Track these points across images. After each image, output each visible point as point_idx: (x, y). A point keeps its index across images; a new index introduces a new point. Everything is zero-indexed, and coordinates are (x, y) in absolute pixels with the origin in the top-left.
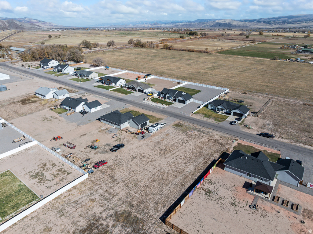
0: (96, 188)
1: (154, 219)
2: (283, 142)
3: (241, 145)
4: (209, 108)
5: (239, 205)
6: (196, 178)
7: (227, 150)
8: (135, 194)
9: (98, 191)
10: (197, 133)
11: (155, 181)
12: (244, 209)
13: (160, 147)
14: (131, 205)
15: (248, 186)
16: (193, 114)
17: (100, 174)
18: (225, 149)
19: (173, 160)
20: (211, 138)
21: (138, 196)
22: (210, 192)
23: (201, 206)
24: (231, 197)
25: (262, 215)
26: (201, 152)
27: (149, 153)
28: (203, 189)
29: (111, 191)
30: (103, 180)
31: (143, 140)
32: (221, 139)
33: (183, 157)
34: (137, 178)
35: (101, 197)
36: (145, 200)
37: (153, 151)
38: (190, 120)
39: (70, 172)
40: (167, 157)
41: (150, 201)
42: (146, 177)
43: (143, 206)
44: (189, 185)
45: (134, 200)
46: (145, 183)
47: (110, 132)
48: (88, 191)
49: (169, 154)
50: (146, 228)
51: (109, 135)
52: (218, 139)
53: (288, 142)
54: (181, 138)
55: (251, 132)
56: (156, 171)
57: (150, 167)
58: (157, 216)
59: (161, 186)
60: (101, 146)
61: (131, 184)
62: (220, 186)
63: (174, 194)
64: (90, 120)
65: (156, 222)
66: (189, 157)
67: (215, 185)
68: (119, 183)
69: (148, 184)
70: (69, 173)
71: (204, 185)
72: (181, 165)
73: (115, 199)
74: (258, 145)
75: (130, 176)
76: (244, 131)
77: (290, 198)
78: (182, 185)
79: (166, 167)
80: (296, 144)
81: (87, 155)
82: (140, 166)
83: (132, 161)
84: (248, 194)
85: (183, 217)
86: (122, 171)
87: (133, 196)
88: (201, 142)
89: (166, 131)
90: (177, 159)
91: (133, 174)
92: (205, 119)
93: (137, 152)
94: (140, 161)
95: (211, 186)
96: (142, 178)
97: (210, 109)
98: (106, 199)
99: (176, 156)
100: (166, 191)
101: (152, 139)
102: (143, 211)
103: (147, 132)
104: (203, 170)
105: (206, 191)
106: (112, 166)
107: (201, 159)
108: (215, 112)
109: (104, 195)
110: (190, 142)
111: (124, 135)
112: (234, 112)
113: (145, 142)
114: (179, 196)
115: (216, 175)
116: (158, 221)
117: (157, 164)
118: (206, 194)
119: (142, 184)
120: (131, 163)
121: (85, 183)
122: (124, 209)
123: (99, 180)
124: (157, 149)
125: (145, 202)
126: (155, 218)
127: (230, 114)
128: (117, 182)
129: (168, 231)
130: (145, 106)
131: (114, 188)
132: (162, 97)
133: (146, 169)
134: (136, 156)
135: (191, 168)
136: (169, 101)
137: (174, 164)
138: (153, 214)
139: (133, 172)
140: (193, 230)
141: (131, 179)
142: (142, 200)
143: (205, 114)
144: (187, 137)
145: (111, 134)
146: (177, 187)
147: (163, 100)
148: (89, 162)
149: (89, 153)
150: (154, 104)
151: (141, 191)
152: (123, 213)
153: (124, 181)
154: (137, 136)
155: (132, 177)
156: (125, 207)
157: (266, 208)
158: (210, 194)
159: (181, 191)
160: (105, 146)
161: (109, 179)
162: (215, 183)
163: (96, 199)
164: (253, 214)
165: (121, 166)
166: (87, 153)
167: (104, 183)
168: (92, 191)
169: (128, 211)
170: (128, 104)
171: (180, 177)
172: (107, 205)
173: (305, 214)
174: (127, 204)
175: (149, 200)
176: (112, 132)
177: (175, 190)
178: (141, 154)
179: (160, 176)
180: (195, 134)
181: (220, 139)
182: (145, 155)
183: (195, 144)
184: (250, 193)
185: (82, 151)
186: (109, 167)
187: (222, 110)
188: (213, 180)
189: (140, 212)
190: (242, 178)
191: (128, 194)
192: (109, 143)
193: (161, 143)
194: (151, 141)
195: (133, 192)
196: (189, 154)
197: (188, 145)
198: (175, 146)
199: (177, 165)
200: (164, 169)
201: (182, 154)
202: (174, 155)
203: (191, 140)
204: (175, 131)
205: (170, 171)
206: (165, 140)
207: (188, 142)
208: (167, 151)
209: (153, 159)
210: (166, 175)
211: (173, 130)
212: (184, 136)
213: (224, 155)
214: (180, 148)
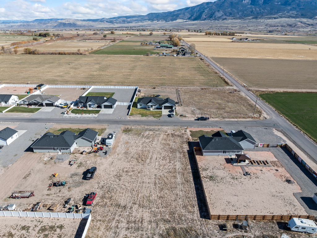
0: (113, 225)
1: (198, 221)
2: (216, 121)
3: (193, 131)
4: (138, 107)
5: (237, 177)
6: (191, 170)
7: (188, 139)
8: (159, 209)
9: (119, 226)
10: (151, 133)
11: (162, 189)
12: (243, 178)
13: (133, 157)
14: (167, 221)
15: (229, 161)
16: (130, 116)
17: (102, 209)
18: (186, 139)
19: (157, 163)
20: (167, 133)
21: (163, 210)
22: (211, 177)
23: (217, 191)
24: (228, 175)
25: (256, 177)
26: (171, 148)
27: (129, 165)
28: (205, 178)
29: (133, 219)
30: (112, 213)
31: (108, 156)
32: (175, 131)
33: (162, 157)
34: (143, 194)
35: (130, 230)
36: (172, 209)
37: (130, 162)
38: (133, 123)
39: (61, 225)
40: (149, 163)
41: (178, 208)
42: (151, 190)
43: (176, 215)
44: (192, 179)
45: (163, 215)
46: (156, 196)
47: (61, 161)
48: (108, 233)
49: (148, 159)
50: (200, 232)
51: (62, 164)
52: (172, 132)
53: (219, 120)
54: (143, 141)
55: (189, 120)
56: (153, 180)
57: (144, 178)
58: (196, 217)
59: (172, 191)
60: (66, 179)
61: (144, 203)
62: (213, 169)
63: (189, 192)
64: (16, 155)
65: (202, 223)
66: (166, 156)
67: (209, 170)
68: (131, 208)
69: (159, 195)
70: (61, 227)
71: (202, 174)
72: (168, 165)
73: (145, 224)
74: (204, 128)
75: (135, 195)
76: (184, 120)
77: (258, 159)
78: (187, 182)
79: (158, 173)
80: (225, 120)
81: (60, 195)
82: (134, 182)
83: (120, 181)
84: (235, 167)
85: (215, 206)
86: (121, 195)
87: (159, 212)
88: (163, 139)
89: (121, 140)
90: (159, 162)
91: (136, 192)
92: (144, 118)
93: (115, 170)
94: (128, 177)
95: (208, 172)
96: (148, 192)
97: (140, 108)
98: (138, 229)
99: (156, 159)
100: (181, 193)
101: (116, 152)
102: (181, 219)
103: (105, 147)
104: (189, 163)
105: (208, 177)
106: (105, 194)
107: (178, 154)
108: (146, 109)
109: (130, 227)
110: (154, 143)
111: (81, 158)
112: (164, 106)
113: (112, 157)
114: (195, 192)
115: (201, 162)
116: (202, 221)
117: (148, 173)
118: (210, 180)
119: (154, 197)
120: (121, 182)
121: (95, 227)
122: (164, 228)
123: (107, 215)
124: (132, 159)
125: (175, 211)
126: (197, 219)
127: (161, 109)
128: (129, 208)
129: (217, 223)
130: (72, 121)
131: (133, 214)
132: (80, 106)
133: (143, 182)
134: (118, 174)
135: (178, 165)
136: (93, 109)
137: (162, 167)
138: (192, 217)
139: (134, 190)
140: (231, 212)
141: (139, 198)
142: (170, 211)
143: (140, 114)
144: (147, 139)
145: (64, 162)
146: (185, 185)
147: (85, 109)
148: (72, 202)
149: (61, 193)
150: (78, 116)
151: (160, 204)
152: (167, 232)
153: (135, 204)
154: (97, 154)
155: (138, 195)
156: (163, 227)
157: (253, 171)
158: (213, 179)
159: (192, 187)
160: (71, 177)
161: (117, 209)
162: (208, 169)
163: (126, 235)
164: (251, 180)
165: (115, 190)
166: (58, 194)
167: (116, 215)
168: (113, 231)
169: (169, 227)
170: (48, 123)
171: (179, 176)
172: (144, 234)
173: (273, 164)
174: (162, 223)
175: (176, 208)
176: (64, 159)
177: (187, 188)
178: (122, 170)
179: (162, 183)
180: (150, 134)
182: (127, 169)
183: (159, 143)
184: (236, 166)
185: (48, 195)
186: (103, 197)
187: (152, 106)
188: (204, 166)
189: (180, 222)
190: (220, 157)
191: (152, 213)
192: (73, 172)
193: (130, 152)
194: (118, 154)
195: (155, 209)
196: (164, 153)
197: (155, 146)
198: (146, 151)
199: (165, 167)
200: (158, 175)
201: (159, 156)
202: (153, 159)
203: (153, 141)
204: (130, 137)
205: (166, 174)
206: (130, 148)
207: (153, 143)
208: (143, 158)
209: (139, 170)
210: (165, 179)
211: (127, 137)
212: (144, 139)
213: (190, 144)
214: (151, 150)
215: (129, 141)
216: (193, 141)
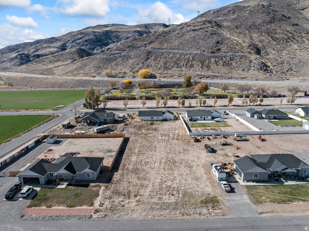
7: (106, 187)
18: (110, 188)
19: (154, 159)
20: (138, 198)
24: (94, 153)
26: (136, 174)
28: (115, 151)
32: (122, 203)
33: (149, 164)
40: (162, 159)
44: (126, 150)
49: (164, 161)
50: (133, 135)
52: (127, 201)
54: (175, 181)
56: (157, 149)
59: (143, 145)
62: (103, 156)
63: (131, 145)
66: (144, 166)
69: (152, 143)
78: (130, 149)
88: (146, 187)
90: (152, 160)
96: (160, 144)
99: (155, 162)
100: (138, 144)
102: (141, 137)
104: (122, 161)
107: (131, 168)
110: (159, 180)
114: (128, 145)
115: (110, 161)
117: (162, 153)
118: (112, 150)
133: (165, 148)
135: (134, 158)
137: (150, 156)
138: (135, 138)
144: (170, 186)
146: (133, 148)
151: (152, 140)
158: (109, 151)
171: (136, 152)
180: (167, 196)
181: (123, 201)
183: (152, 181)
188: (110, 158)
196: (146, 168)
197: (157, 176)
198: (168, 170)
199: (147, 157)
200: (153, 152)
201: (153, 165)
202: (159, 162)
203: (161, 183)
204: (198, 189)
205: (147, 152)
206: (188, 172)
207: (161, 179)
208: (169, 163)
209: (170, 154)
210: (148, 150)
211: (203, 189)
212: (175, 185)
213: (109, 180)
214: (162, 171)
215: (195, 182)
216: (101, 184)
